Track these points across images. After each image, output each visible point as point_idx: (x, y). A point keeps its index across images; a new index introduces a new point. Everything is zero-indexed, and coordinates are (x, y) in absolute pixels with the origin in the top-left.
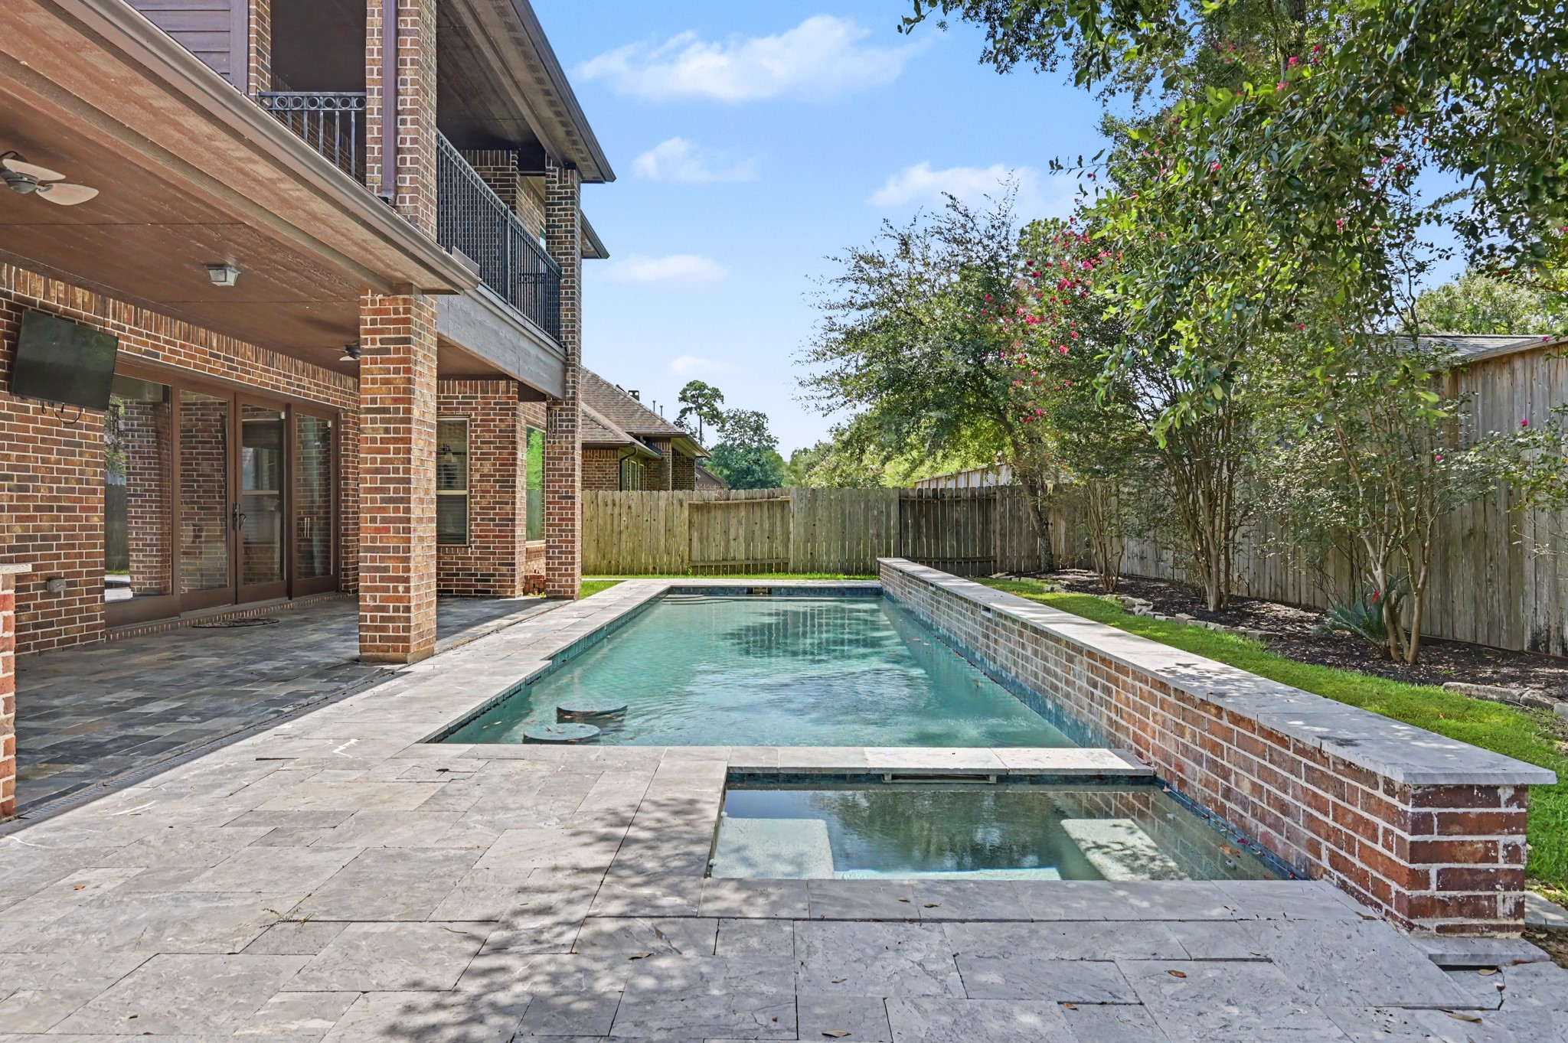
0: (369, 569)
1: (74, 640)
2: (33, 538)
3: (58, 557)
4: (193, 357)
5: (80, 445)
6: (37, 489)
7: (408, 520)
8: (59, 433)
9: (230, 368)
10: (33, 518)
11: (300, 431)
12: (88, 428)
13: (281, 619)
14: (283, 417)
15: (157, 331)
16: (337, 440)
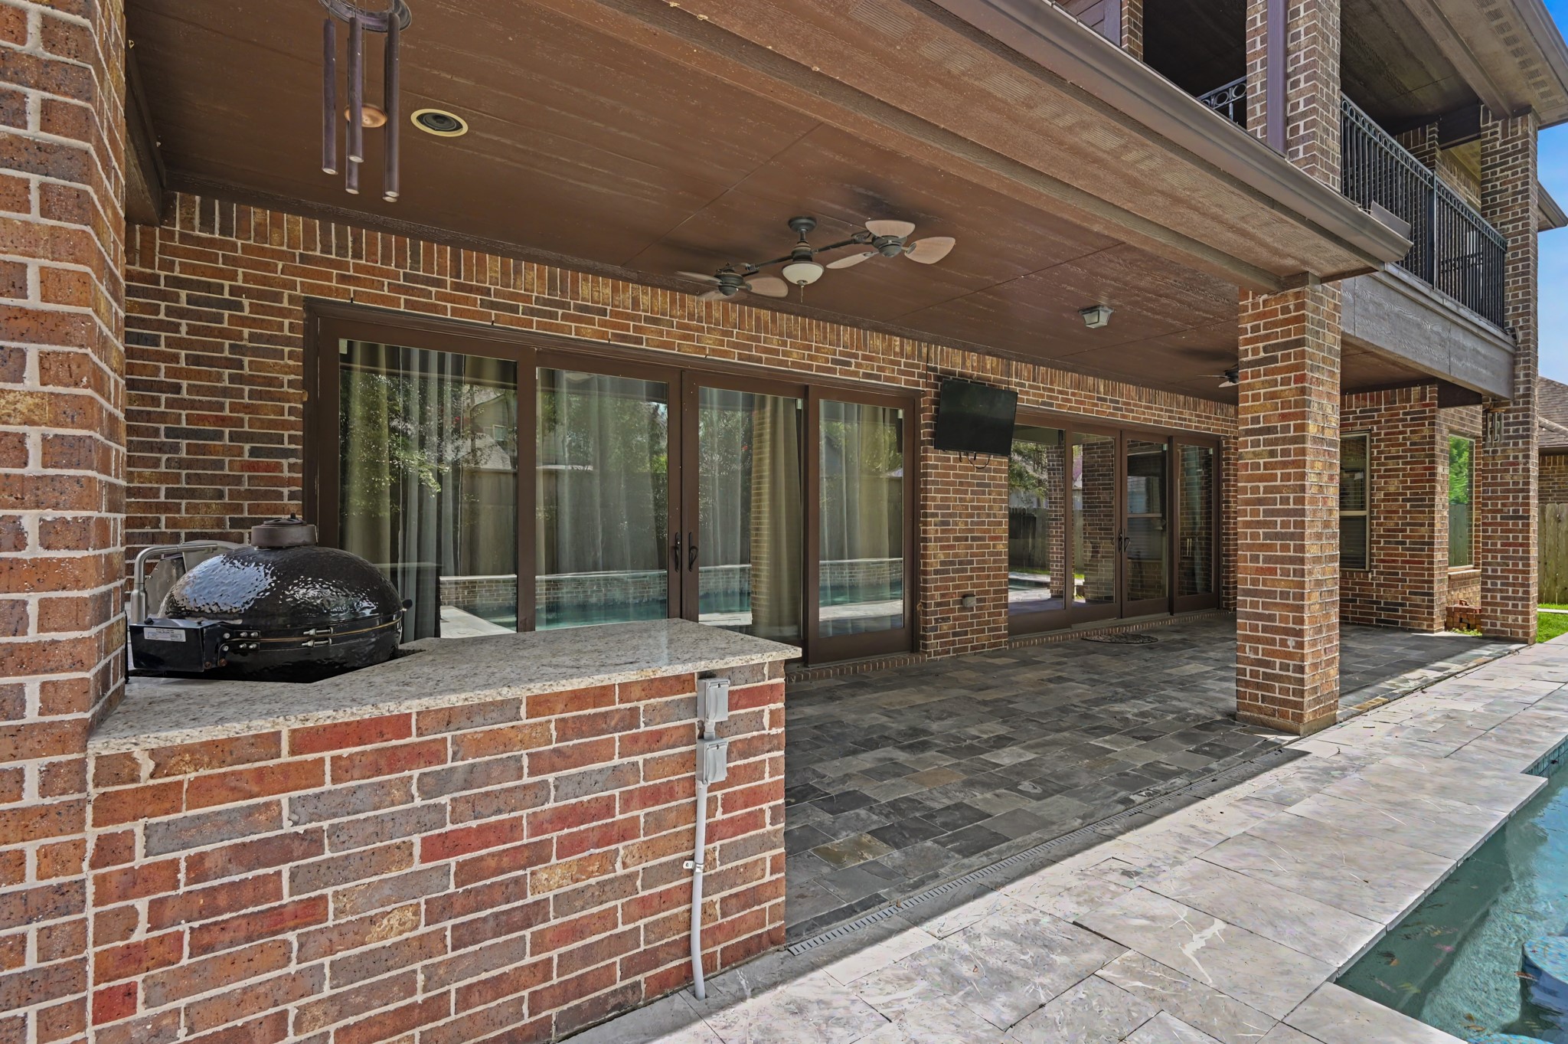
0: (1248, 616)
1: (983, 646)
2: (952, 563)
3: (971, 578)
4: (1082, 403)
5: (989, 486)
6: (956, 524)
7: (1302, 561)
8: (973, 477)
9: (1115, 408)
10: (953, 547)
11: (1183, 460)
12: (995, 471)
13: (1160, 638)
14: (1165, 447)
15: (1051, 384)
16: (1219, 465)
